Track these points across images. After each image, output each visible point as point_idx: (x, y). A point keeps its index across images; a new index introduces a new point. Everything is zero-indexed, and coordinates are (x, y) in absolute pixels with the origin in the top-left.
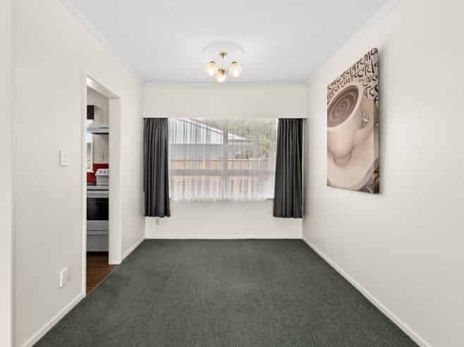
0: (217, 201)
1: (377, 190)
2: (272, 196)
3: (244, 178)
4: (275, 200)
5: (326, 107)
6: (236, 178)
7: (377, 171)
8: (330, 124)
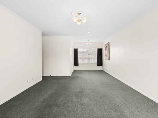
0: (87, 63)
1: (109, 60)
2: (97, 62)
3: (92, 59)
4: (97, 63)
5: (104, 48)
6: (90, 59)
7: (109, 57)
8: (105, 50)
